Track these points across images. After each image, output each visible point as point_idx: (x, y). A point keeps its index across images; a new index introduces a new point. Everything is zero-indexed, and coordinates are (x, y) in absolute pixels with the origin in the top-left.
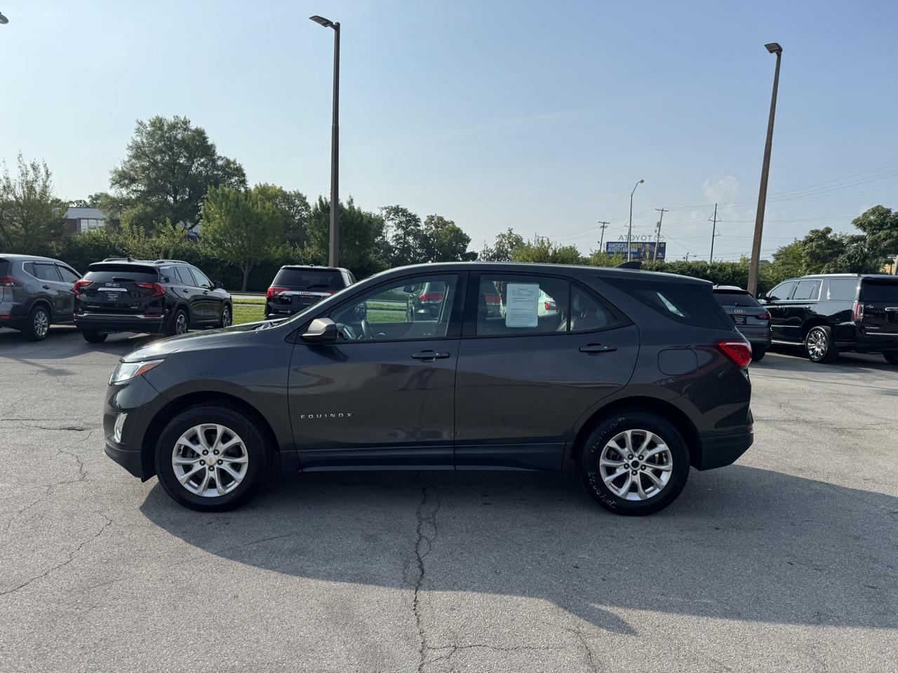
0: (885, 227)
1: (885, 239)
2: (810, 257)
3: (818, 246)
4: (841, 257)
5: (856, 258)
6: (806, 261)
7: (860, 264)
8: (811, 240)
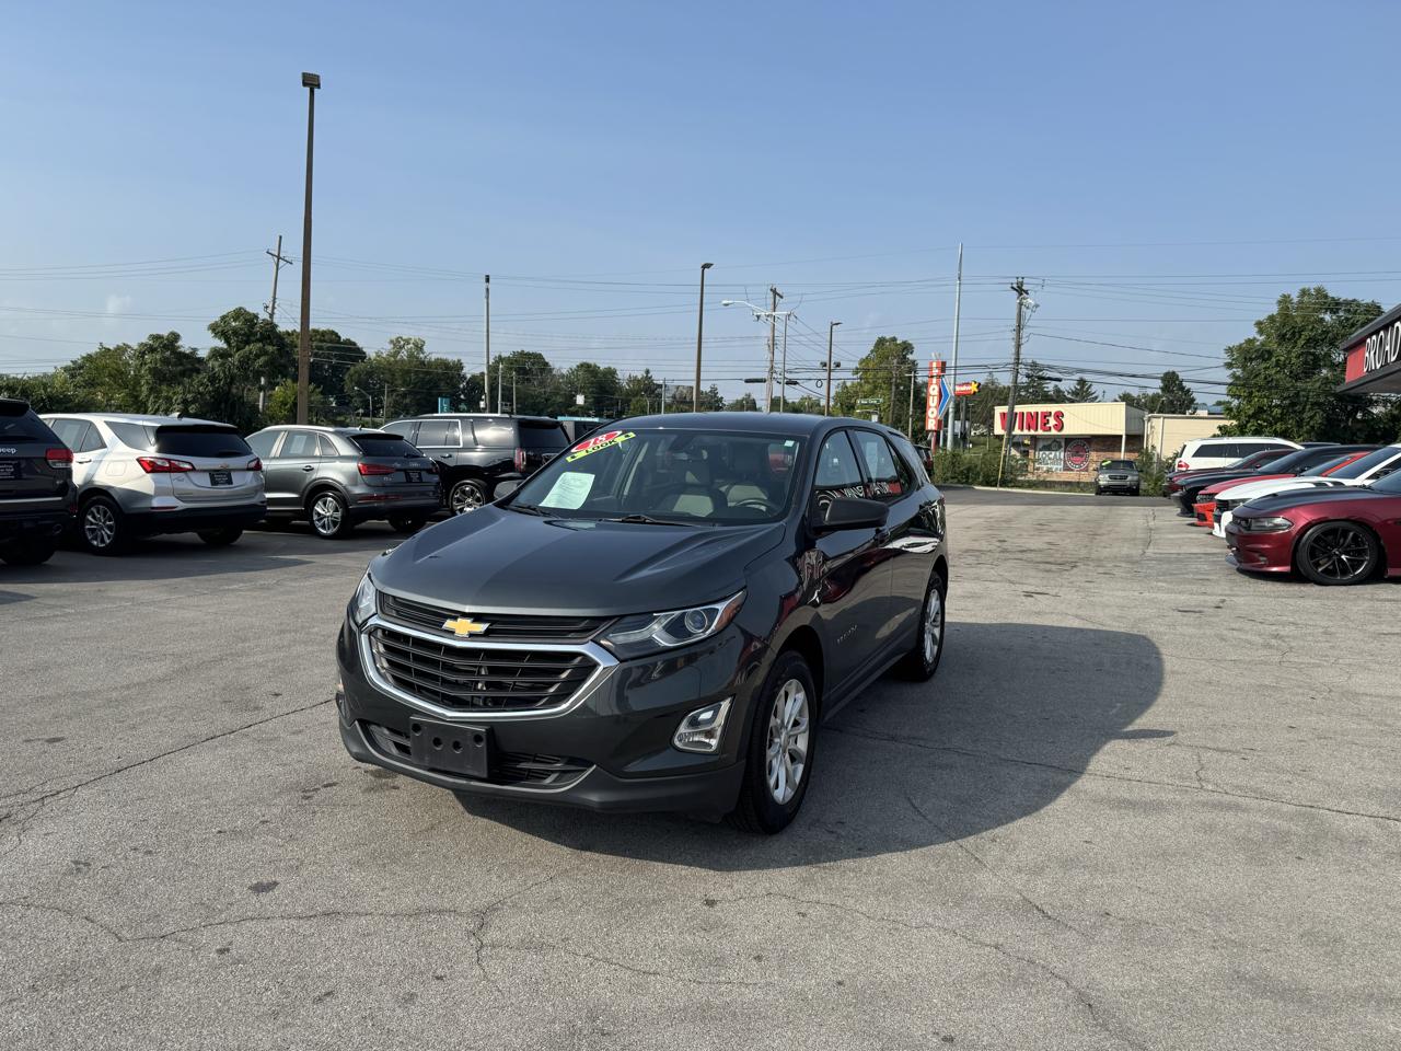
0: (253, 338)
1: (258, 356)
2: (154, 376)
3: (165, 361)
4: (197, 379)
5: (220, 380)
6: (148, 383)
7: (226, 388)
8: (152, 350)
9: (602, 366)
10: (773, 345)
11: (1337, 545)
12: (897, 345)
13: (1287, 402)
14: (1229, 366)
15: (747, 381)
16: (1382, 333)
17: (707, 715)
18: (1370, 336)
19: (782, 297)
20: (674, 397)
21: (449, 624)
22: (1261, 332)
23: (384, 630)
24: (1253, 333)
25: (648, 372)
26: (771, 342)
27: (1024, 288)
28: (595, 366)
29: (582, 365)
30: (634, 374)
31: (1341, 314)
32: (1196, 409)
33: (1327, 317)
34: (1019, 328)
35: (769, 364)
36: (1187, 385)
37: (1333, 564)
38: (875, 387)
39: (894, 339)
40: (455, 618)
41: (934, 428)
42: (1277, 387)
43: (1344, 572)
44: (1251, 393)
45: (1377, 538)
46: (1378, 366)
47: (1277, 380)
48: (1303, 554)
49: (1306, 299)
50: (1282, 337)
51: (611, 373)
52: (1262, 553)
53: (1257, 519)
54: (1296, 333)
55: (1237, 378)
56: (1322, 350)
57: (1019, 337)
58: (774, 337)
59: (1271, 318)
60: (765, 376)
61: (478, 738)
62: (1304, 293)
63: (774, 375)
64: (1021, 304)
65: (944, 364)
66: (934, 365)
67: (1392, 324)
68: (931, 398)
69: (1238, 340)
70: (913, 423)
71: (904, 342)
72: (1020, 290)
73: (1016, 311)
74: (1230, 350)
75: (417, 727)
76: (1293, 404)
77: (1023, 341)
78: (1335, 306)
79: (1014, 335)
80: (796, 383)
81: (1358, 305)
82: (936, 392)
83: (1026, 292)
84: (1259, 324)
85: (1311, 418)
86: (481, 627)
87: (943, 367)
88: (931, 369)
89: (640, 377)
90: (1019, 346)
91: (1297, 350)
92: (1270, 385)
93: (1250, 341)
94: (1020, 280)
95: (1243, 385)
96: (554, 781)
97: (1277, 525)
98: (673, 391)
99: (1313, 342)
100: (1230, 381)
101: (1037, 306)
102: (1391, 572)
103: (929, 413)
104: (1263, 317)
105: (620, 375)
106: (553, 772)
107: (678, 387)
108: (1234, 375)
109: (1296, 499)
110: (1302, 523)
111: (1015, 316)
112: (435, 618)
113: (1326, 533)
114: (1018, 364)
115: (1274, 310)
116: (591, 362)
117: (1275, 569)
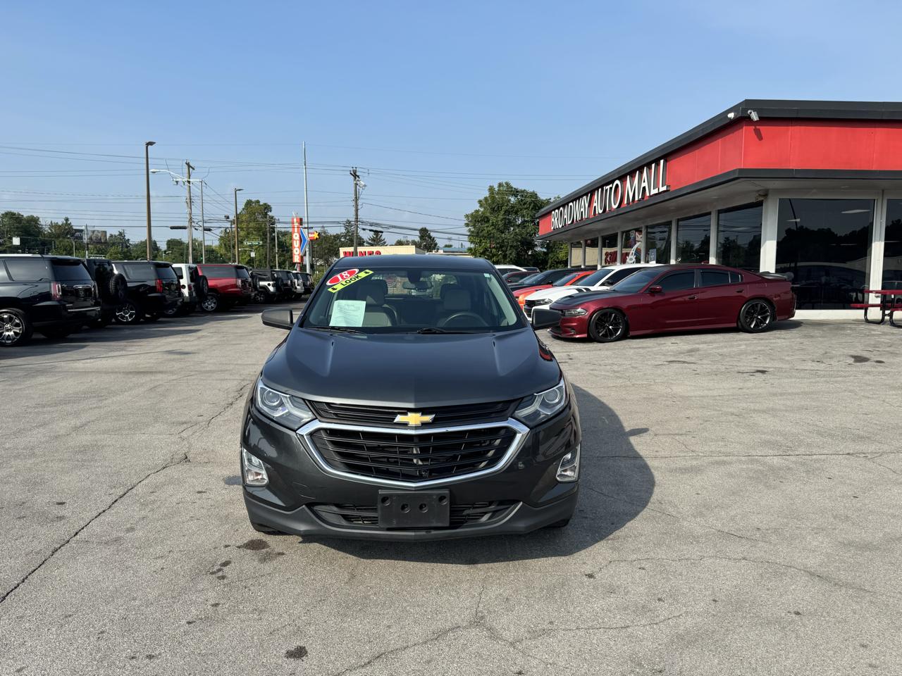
9: (25, 214)
10: (190, 202)
11: (607, 322)
12: (260, 205)
13: (498, 245)
14: (467, 225)
15: (172, 228)
16: (561, 209)
17: (569, 456)
18: (554, 210)
19: (194, 169)
20: (91, 239)
21: (399, 418)
22: (481, 206)
23: (325, 430)
24: (477, 207)
25: (67, 220)
26: (188, 201)
27: (357, 174)
28: (19, 214)
29: (7, 214)
30: (55, 221)
31: (519, 197)
32: (438, 249)
33: (513, 199)
34: (356, 199)
35: (188, 216)
36: (432, 234)
37: (606, 332)
38: (248, 234)
39: (258, 202)
40: (405, 414)
41: (298, 261)
42: (493, 237)
43: (611, 335)
44: (481, 240)
45: (624, 315)
46: (560, 226)
47: (493, 234)
48: (593, 327)
49: (501, 188)
50: (493, 209)
51: (33, 220)
52: (573, 328)
53: (568, 310)
54: (499, 208)
55: (473, 232)
56: (512, 217)
57: (357, 205)
58: (190, 196)
59: (486, 199)
60: (186, 224)
61: (442, 498)
62: (500, 185)
63: (193, 224)
64: (356, 184)
65: (301, 219)
66: (295, 220)
67: (568, 204)
68: (295, 242)
69: (471, 211)
70: (278, 257)
71: (265, 204)
72: (355, 175)
73: (354, 189)
74: (467, 216)
75: (384, 499)
76: (501, 247)
77: (359, 207)
78: (515, 192)
79: (354, 203)
80: (210, 230)
81: (527, 193)
82: (298, 238)
83: (358, 177)
84: (480, 201)
85: (511, 254)
86: (428, 418)
87: (301, 222)
88: (293, 223)
89: (60, 223)
90: (357, 210)
91: (501, 217)
92: (489, 236)
93: (477, 211)
94: (355, 169)
95: (477, 236)
96: (489, 519)
97: (579, 313)
98: (90, 234)
99: (507, 212)
100: (468, 234)
101: (365, 186)
102: (632, 333)
103: (294, 251)
104: (482, 198)
105: (42, 222)
106: (486, 513)
107: (93, 232)
108: (470, 231)
109: (580, 299)
110: (592, 311)
111: (353, 192)
112: (386, 416)
113: (602, 315)
114: (357, 222)
115: (487, 194)
116: (15, 211)
117: (578, 336)
